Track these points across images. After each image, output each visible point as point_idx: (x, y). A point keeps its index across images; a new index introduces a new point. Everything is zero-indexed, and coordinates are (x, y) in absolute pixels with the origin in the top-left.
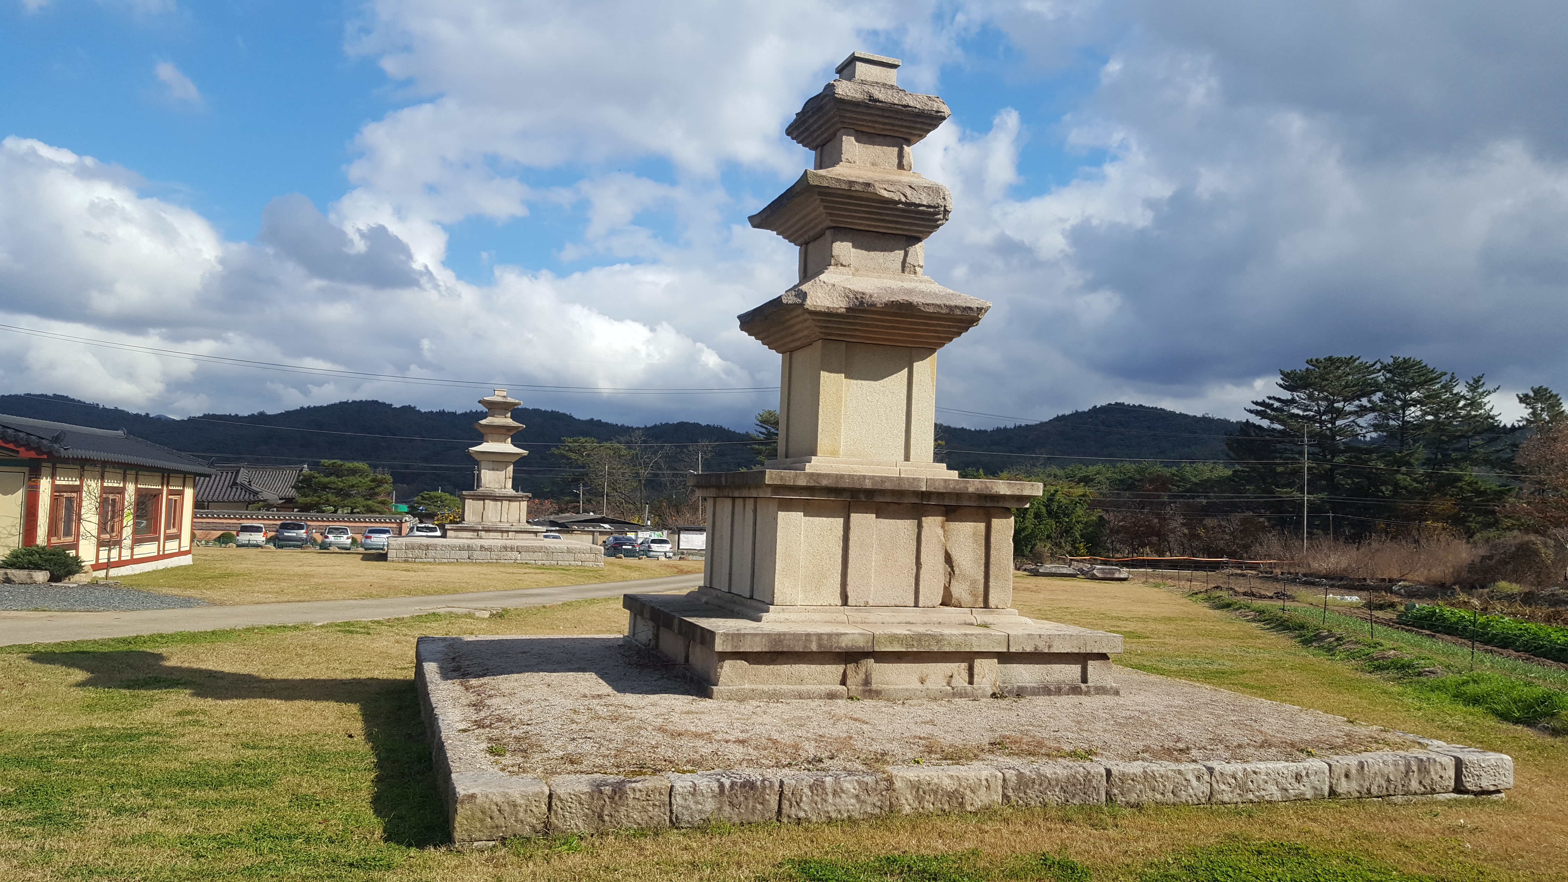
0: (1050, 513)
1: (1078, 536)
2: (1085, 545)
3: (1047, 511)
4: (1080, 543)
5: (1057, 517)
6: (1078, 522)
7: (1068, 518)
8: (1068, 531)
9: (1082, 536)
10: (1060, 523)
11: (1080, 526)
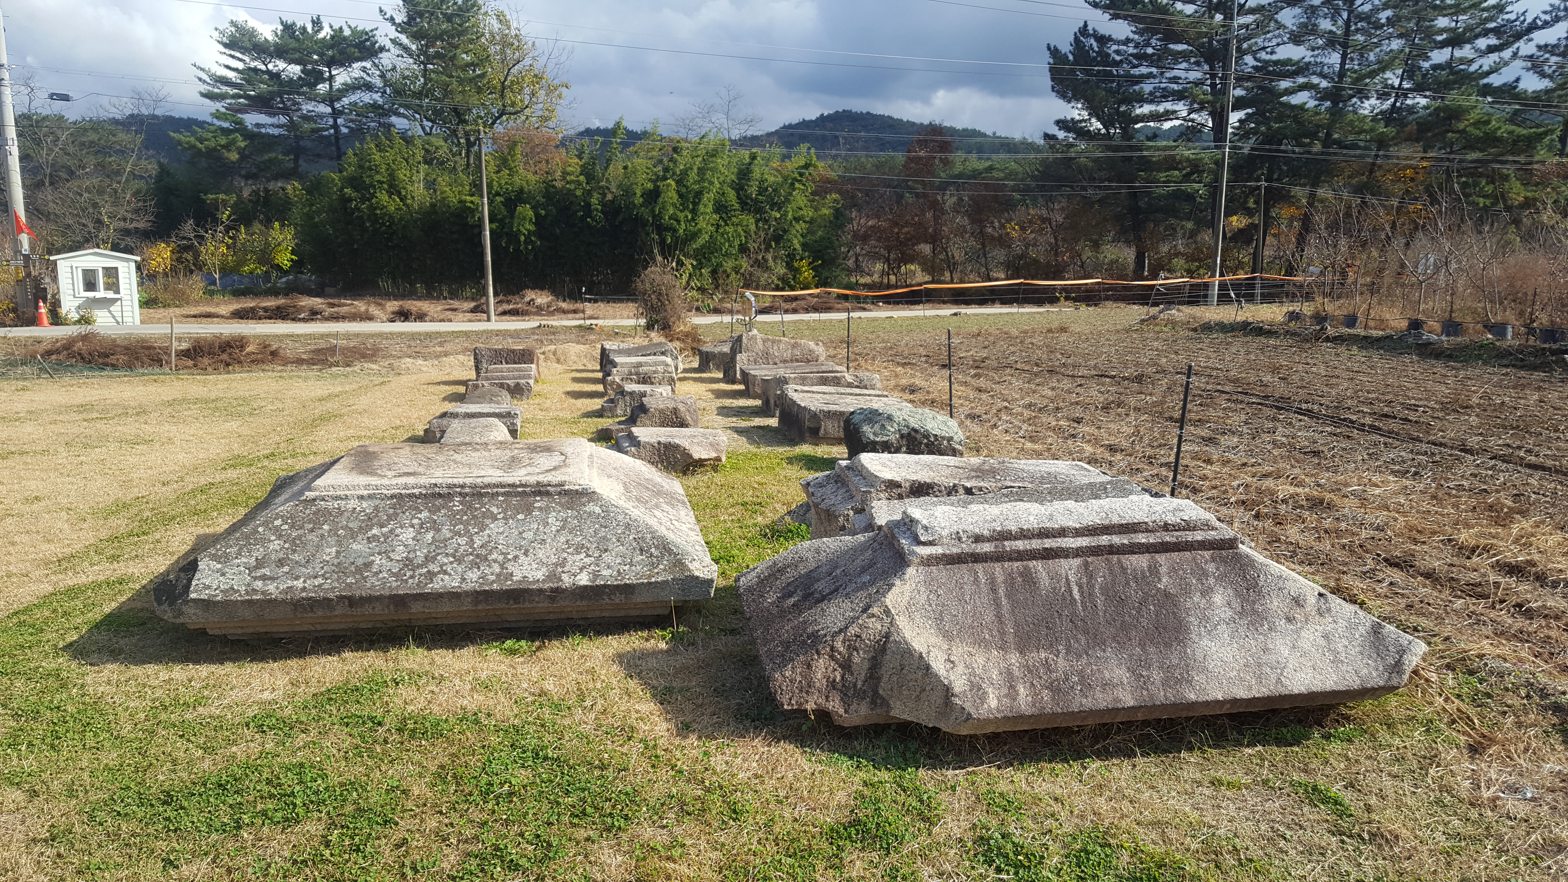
0: (745, 203)
1: (798, 246)
2: (810, 264)
3: (739, 197)
4: (801, 259)
5: (759, 210)
6: (797, 219)
7: (779, 210)
8: (779, 238)
9: (804, 246)
10: (766, 221)
11: (800, 227)
